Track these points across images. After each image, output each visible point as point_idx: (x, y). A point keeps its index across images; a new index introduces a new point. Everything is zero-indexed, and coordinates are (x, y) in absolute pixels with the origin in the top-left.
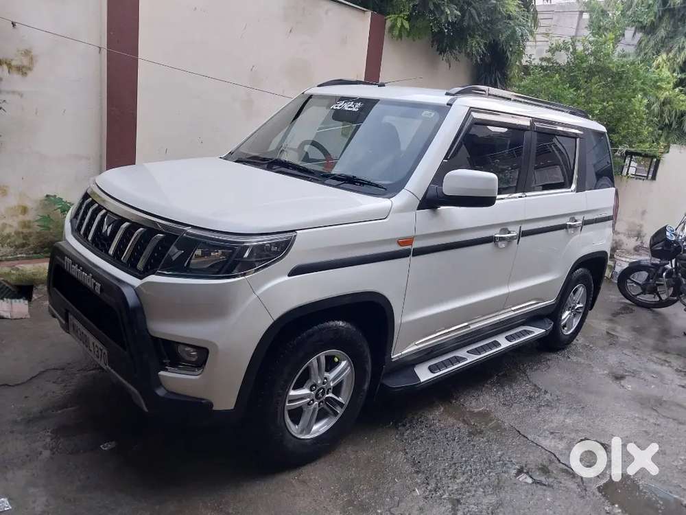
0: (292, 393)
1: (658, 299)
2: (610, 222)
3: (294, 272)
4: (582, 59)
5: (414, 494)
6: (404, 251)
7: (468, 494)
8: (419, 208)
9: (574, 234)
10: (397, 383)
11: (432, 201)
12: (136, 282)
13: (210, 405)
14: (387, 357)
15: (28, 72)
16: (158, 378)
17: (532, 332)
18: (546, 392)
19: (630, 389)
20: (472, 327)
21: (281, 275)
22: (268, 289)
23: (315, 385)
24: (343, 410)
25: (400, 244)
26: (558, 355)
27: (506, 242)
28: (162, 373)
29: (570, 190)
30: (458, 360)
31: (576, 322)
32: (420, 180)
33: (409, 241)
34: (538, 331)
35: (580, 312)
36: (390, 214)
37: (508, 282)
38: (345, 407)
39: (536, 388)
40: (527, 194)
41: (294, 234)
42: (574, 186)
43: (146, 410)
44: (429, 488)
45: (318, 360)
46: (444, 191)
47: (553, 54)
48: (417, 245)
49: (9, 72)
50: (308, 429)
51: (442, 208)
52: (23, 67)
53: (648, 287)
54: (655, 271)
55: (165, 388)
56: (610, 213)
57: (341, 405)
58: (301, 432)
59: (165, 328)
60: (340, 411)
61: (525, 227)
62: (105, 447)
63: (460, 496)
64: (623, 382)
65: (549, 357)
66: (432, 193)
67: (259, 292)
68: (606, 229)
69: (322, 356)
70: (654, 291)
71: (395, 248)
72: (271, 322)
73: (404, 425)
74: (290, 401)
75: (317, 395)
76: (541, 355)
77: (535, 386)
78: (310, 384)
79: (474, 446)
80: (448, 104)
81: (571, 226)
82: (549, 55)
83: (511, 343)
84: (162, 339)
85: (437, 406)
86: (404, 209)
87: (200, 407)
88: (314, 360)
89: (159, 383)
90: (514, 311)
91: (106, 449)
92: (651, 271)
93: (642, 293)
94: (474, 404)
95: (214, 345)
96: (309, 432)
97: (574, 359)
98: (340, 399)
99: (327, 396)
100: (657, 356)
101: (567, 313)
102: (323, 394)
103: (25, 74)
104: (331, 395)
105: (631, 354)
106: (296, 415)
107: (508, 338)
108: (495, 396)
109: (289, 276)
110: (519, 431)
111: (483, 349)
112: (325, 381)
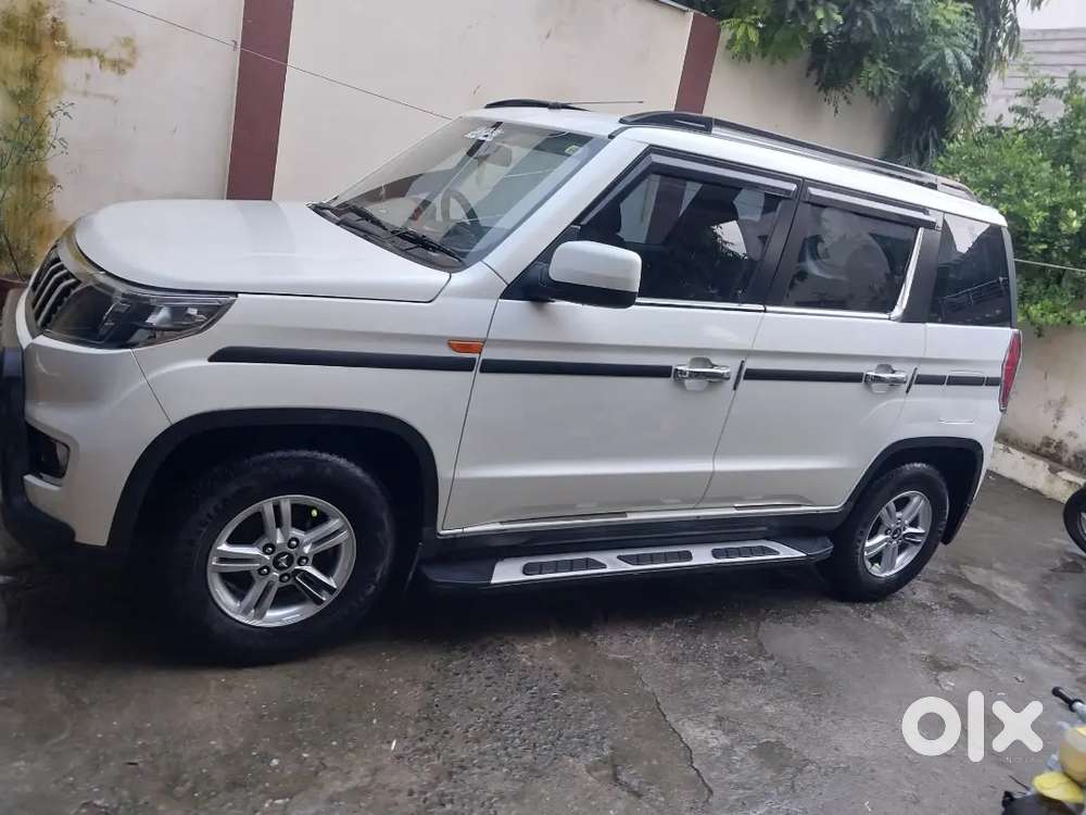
0: (224, 547)
2: (996, 390)
3: (224, 355)
5: (385, 747)
6: (460, 359)
7: (477, 770)
8: (506, 295)
9: (888, 395)
10: (442, 576)
12: (27, 343)
13: (71, 533)
14: (426, 530)
15: (129, 70)
16: (22, 480)
17: (777, 553)
18: (772, 658)
19: (947, 688)
20: (631, 517)
21: (193, 356)
22: (169, 373)
23: (273, 546)
24: (332, 598)
27: (705, 382)
28: (29, 478)
29: (886, 316)
30: (588, 564)
31: (902, 561)
32: (511, 254)
33: (474, 346)
34: (785, 552)
35: (917, 544)
36: (440, 296)
37: (716, 453)
38: (336, 595)
39: (760, 651)
40: (769, 308)
41: (232, 298)
42: (898, 311)
44: (420, 745)
45: (277, 508)
46: (551, 275)
48: (490, 354)
49: (100, 67)
51: (557, 303)
52: (121, 61)
56: (997, 372)
57: (330, 590)
58: (245, 612)
60: (327, 598)
61: (754, 364)
63: (459, 770)
66: (534, 274)
67: (152, 376)
68: (989, 400)
69: (285, 502)
71: (443, 352)
72: (167, 425)
73: (465, 650)
74: (223, 560)
75: (276, 563)
77: (761, 644)
78: (265, 542)
79: (557, 705)
80: (609, 136)
81: (878, 379)
83: (715, 561)
86: (471, 293)
88: (267, 507)
89: (21, 491)
90: (736, 508)
94: (615, 647)
95: (76, 444)
96: (261, 616)
97: (879, 619)
98: (331, 582)
99: (298, 567)
100: (1057, 647)
101: (880, 538)
102: (290, 561)
103: (122, 72)
104: (310, 569)
107: (715, 554)
109: (212, 359)
110: (658, 703)
111: (652, 558)
112: (294, 543)
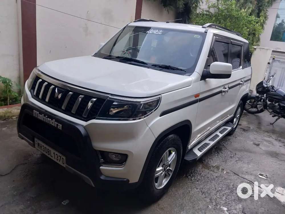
0: (157, 169)
1: (257, 110)
2: (250, 81)
3: (162, 115)
6: (197, 100)
8: (201, 80)
9: (241, 87)
10: (191, 158)
12: (84, 123)
13: (128, 181)
16: (100, 170)
17: (228, 129)
19: (264, 149)
21: (156, 117)
23: (164, 165)
25: (195, 97)
27: (224, 93)
28: (101, 167)
29: (240, 68)
30: (207, 144)
31: (236, 123)
35: (238, 119)
36: (192, 84)
38: (173, 172)
41: (161, 96)
43: (93, 186)
44: (213, 204)
45: (167, 153)
46: (210, 72)
47: (209, 9)
48: (201, 96)
50: (161, 184)
53: (254, 106)
54: (257, 99)
55: (104, 175)
56: (250, 77)
57: (171, 171)
58: (159, 186)
60: (171, 174)
62: (65, 203)
64: (260, 147)
66: (204, 73)
67: (150, 126)
69: (168, 151)
70: (256, 107)
71: (194, 99)
73: (190, 176)
74: (156, 174)
75: (164, 169)
80: (205, 32)
81: (241, 84)
82: (208, 9)
83: (222, 135)
86: (196, 81)
88: (165, 154)
89: (100, 173)
91: (65, 204)
92: (255, 99)
93: (251, 108)
94: (212, 162)
96: (161, 186)
97: (238, 138)
98: (171, 169)
99: (167, 168)
100: (266, 134)
101: (235, 119)
105: (257, 134)
107: (221, 132)
108: (218, 157)
111: (214, 138)
112: (167, 162)
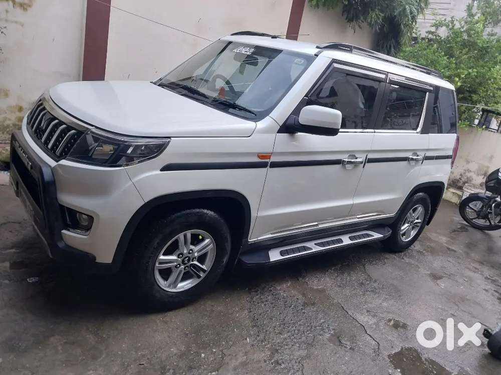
0: (162, 257)
1: (489, 224)
2: (450, 160)
3: (168, 168)
4: (457, 34)
5: (245, 341)
6: (262, 163)
7: (286, 347)
8: (279, 132)
9: (415, 166)
10: (251, 260)
11: (290, 127)
13: (94, 258)
14: (244, 240)
15: (28, 8)
16: (60, 234)
17: (372, 236)
18: (375, 281)
19: (443, 287)
20: (321, 226)
21: (153, 169)
22: (144, 178)
23: (182, 254)
24: (205, 275)
25: (259, 157)
26: (395, 255)
27: (353, 165)
28: (64, 231)
29: (415, 132)
30: (305, 248)
31: (413, 233)
32: (282, 111)
33: (267, 156)
34: (376, 236)
35: (418, 226)
36: (254, 134)
37: (355, 194)
38: (207, 273)
39: (370, 278)
40: (376, 131)
41: (169, 140)
42: (419, 129)
43: (51, 256)
44: (258, 338)
45: (185, 236)
46: (299, 120)
47: (437, 29)
48: (274, 159)
49: (14, 7)
50: (175, 284)
51: (299, 134)
52: (25, 4)
53: (482, 214)
54: (486, 202)
55: (64, 242)
56: (450, 153)
57: (204, 271)
58: (169, 286)
59: (69, 200)
60: (202, 275)
61: (371, 156)
63: (279, 348)
64: (439, 281)
65: (387, 256)
66: (291, 122)
67: (135, 180)
68: (446, 165)
69: (189, 233)
70: (486, 217)
71: (256, 159)
72: (143, 203)
73: (256, 292)
74: (160, 263)
75: (183, 261)
76: (382, 254)
77: (369, 276)
78: (179, 253)
79: (304, 313)
80: (315, 55)
81: (412, 159)
82: (433, 29)
83: (352, 242)
84: (67, 208)
85: (288, 281)
86: (266, 131)
87: (87, 259)
88: (181, 236)
89: (61, 238)
90: (358, 218)
91: (31, 281)
92: (484, 201)
93: (477, 218)
94: (315, 283)
95: (98, 215)
96: (175, 287)
97: (407, 260)
98: (204, 267)
99: (192, 263)
100: (473, 265)
101: (406, 225)
102: (189, 261)
103: (25, 9)
104: (196, 263)
105: (453, 262)
106: (166, 273)
107: (351, 238)
108: (334, 279)
109: (162, 170)
110: (343, 307)
111: (328, 243)
112: (191, 251)
